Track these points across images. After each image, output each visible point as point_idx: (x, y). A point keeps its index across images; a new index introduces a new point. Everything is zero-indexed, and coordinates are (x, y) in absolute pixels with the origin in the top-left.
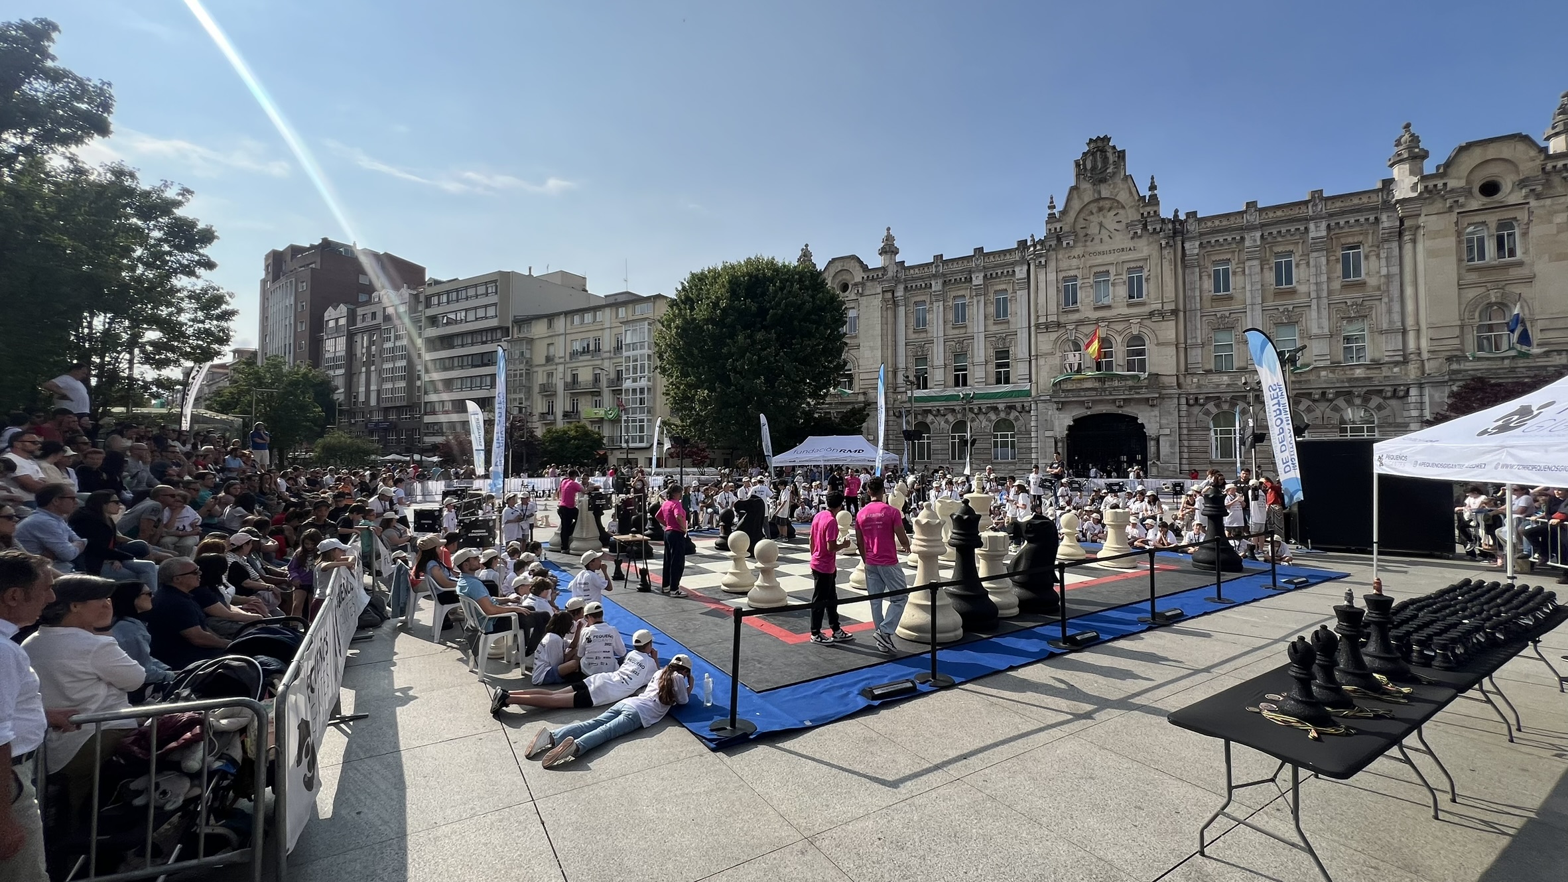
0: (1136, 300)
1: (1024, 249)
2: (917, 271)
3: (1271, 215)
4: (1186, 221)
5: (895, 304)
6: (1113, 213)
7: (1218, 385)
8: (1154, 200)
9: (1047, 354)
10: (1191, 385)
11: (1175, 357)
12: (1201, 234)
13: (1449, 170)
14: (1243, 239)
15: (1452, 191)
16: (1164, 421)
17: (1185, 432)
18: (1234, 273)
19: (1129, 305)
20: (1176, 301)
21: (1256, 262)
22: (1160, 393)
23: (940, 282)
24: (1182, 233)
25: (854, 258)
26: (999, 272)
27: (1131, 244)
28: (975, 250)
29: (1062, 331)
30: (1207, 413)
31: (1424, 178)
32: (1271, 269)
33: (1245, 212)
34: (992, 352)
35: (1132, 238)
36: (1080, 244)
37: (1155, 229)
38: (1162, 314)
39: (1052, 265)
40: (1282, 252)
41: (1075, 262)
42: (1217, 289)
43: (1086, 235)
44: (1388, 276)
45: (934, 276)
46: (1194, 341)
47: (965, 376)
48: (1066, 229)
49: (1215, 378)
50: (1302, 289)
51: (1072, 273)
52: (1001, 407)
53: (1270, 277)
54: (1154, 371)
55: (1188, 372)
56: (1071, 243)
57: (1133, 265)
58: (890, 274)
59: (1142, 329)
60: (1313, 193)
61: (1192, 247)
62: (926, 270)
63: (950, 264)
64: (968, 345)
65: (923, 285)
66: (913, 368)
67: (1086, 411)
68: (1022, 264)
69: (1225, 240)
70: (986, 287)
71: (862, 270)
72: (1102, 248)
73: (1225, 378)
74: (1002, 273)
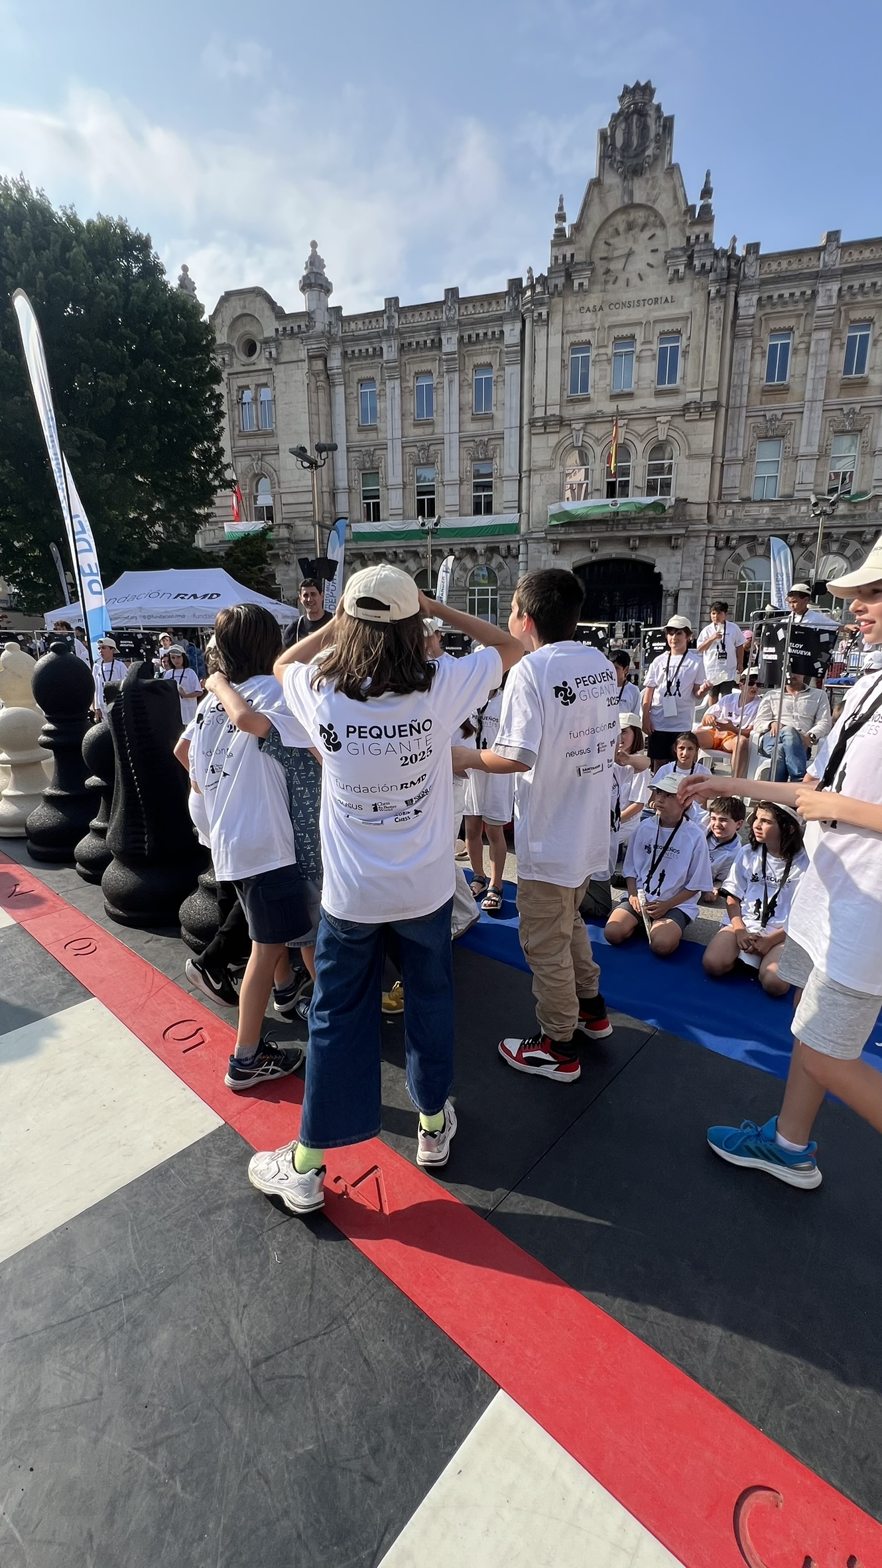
0: (667, 386)
2: (360, 325)
3: (855, 256)
4: (744, 259)
7: (757, 520)
8: (706, 217)
9: (544, 468)
10: (724, 518)
11: (708, 476)
12: (764, 282)
14: (814, 294)
16: (686, 570)
17: (710, 584)
18: (796, 350)
19: (659, 394)
20: (719, 389)
23: (395, 344)
24: (738, 276)
26: (481, 332)
27: (665, 291)
28: (447, 291)
29: (565, 432)
30: (738, 560)
32: (841, 345)
33: (823, 248)
34: (467, 464)
35: (671, 281)
36: (597, 288)
38: (699, 408)
39: (557, 320)
40: (860, 321)
41: (588, 318)
42: (770, 377)
43: (608, 272)
45: (387, 334)
46: (733, 454)
47: (432, 501)
48: (577, 259)
49: (754, 510)
50: (875, 379)
51: (584, 337)
52: (480, 548)
53: (840, 357)
54: (682, 496)
55: (720, 499)
56: (586, 283)
57: (668, 327)
58: (319, 327)
59: (672, 433)
62: (374, 324)
63: (409, 315)
64: (436, 452)
65: (371, 350)
66: (359, 488)
67: (590, 554)
68: (514, 319)
69: (792, 295)
70: (462, 356)
71: (274, 317)
72: (630, 296)
73: (766, 510)
74: (485, 334)
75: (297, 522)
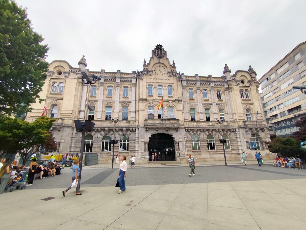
0: (170, 96)
1: (135, 74)
4: (182, 75)
5: (83, 84)
6: (163, 68)
7: (194, 126)
8: (174, 67)
9: (143, 110)
10: (186, 124)
11: (182, 115)
12: (186, 80)
13: (236, 76)
14: (196, 84)
15: (237, 80)
16: (180, 137)
17: (186, 140)
18: (194, 93)
21: (199, 91)
22: (179, 127)
23: (103, 79)
24: (181, 78)
25: (66, 62)
26: (126, 80)
27: (168, 78)
29: (148, 102)
30: (190, 135)
31: (232, 76)
32: (202, 93)
33: (196, 76)
34: (121, 108)
37: (175, 75)
38: (178, 101)
39: (145, 80)
40: (205, 89)
41: (152, 81)
42: (190, 97)
43: (155, 73)
44: (227, 99)
46: (186, 111)
48: (149, 69)
50: (210, 100)
51: (151, 84)
55: (185, 120)
56: (151, 74)
57: (169, 85)
59: (173, 105)
60: (210, 75)
61: (184, 83)
62: (98, 74)
63: (108, 74)
64: (113, 104)
67: (156, 132)
69: (192, 83)
70: (121, 84)
71: (69, 68)
72: (160, 78)
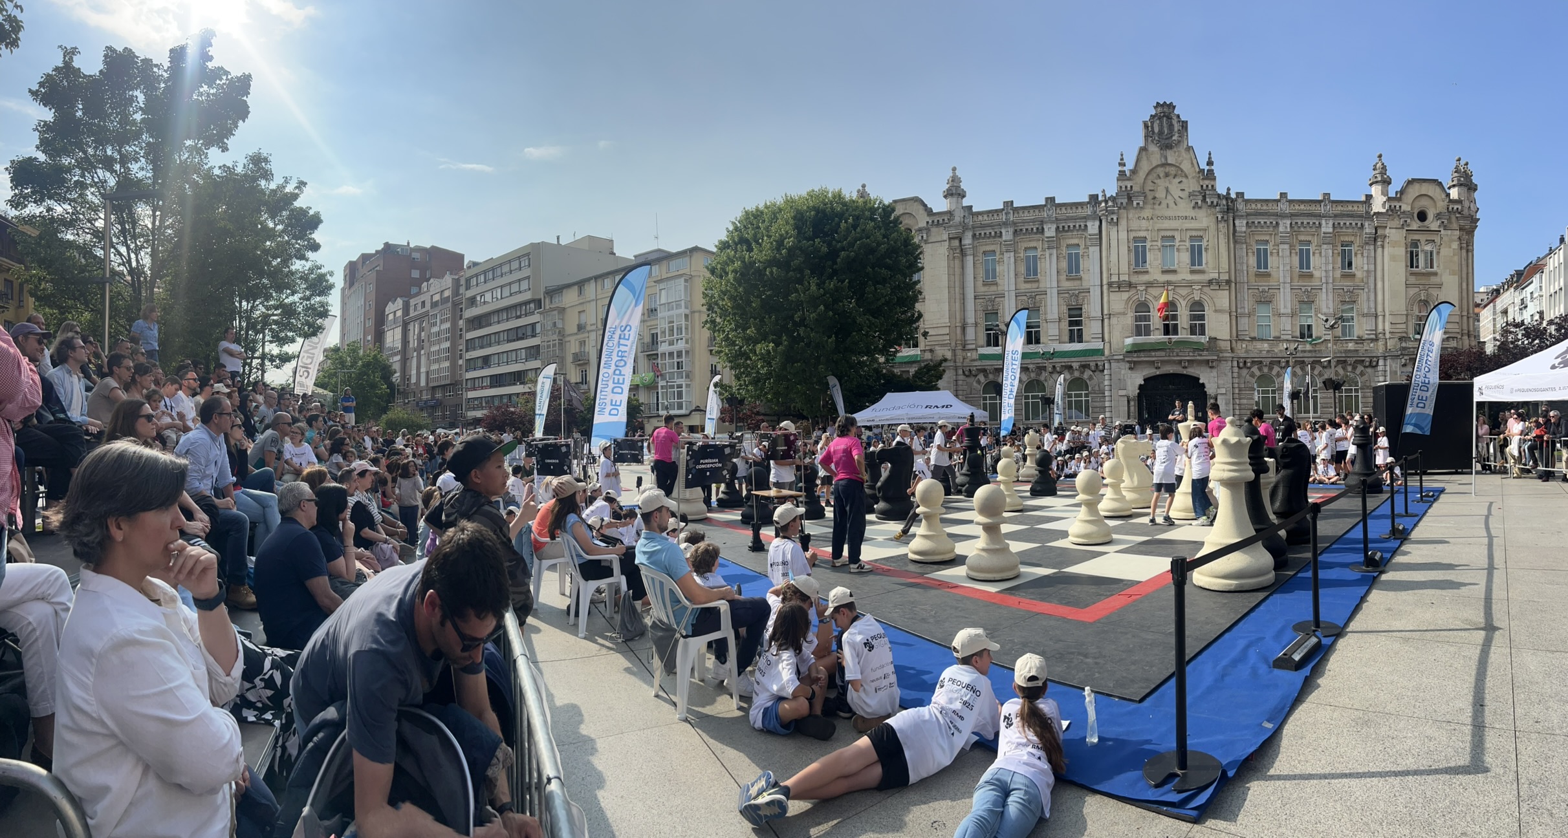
0: (1197, 267)
1: (1096, 203)
2: (985, 217)
3: (1297, 207)
4: (1236, 200)
5: (963, 253)
6: (1177, 180)
7: (1260, 352)
8: (1210, 175)
9: (1119, 314)
10: (1241, 349)
11: (1229, 324)
12: (1248, 215)
13: (1403, 197)
14: (1277, 224)
15: (1404, 212)
16: (1220, 381)
17: (1237, 391)
18: (1271, 253)
19: (1192, 272)
20: (1229, 272)
21: (1286, 247)
22: (1218, 356)
23: (1011, 230)
24: (1233, 210)
25: (917, 200)
26: (1071, 225)
27: (1192, 213)
28: (1047, 199)
29: (1133, 291)
30: (1253, 375)
31: (1389, 199)
32: (1296, 253)
34: (1065, 309)
35: (1194, 208)
36: (1149, 206)
37: (1212, 202)
38: (1218, 283)
39: (1123, 223)
40: (1304, 241)
41: (1144, 224)
42: (1259, 267)
43: (1155, 198)
44: (1368, 271)
45: (1005, 224)
46: (1242, 310)
47: (1038, 333)
48: (1135, 189)
49: (1259, 345)
50: (1317, 274)
51: (1141, 234)
52: (1075, 365)
53: (1296, 260)
54: (1213, 335)
55: (1239, 339)
56: (1141, 203)
57: (1194, 233)
58: (958, 219)
59: (1202, 295)
60: (1325, 194)
61: (1241, 224)
62: (995, 216)
63: (1021, 212)
64: (1041, 300)
65: (993, 233)
66: (983, 324)
67: (1155, 370)
68: (1094, 219)
69: (1265, 223)
70: (1058, 239)
71: (926, 214)
72: (1168, 213)
73: (1266, 345)
74: (1074, 226)
75: (937, 348)
